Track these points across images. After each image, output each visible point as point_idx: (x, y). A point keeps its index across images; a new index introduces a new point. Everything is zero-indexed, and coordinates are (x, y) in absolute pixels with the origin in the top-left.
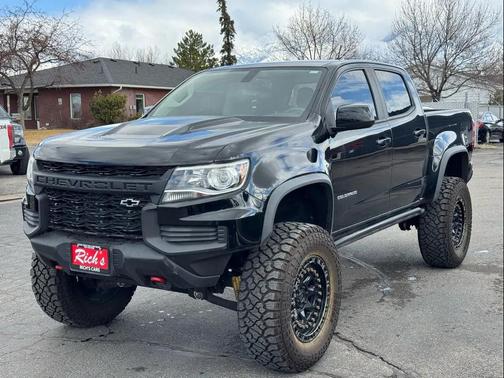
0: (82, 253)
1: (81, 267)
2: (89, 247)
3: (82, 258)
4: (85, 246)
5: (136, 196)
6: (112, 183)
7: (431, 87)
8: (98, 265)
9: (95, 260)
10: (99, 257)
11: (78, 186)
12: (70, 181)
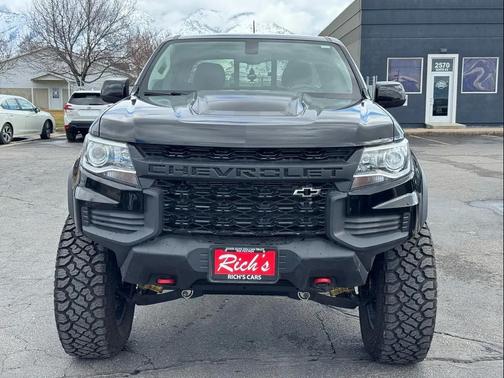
0: (230, 259)
1: (229, 277)
2: (245, 250)
3: (232, 266)
4: (238, 250)
5: (315, 184)
6: (286, 170)
7: (75, 72)
8: (259, 272)
9: (252, 266)
10: (260, 262)
11: (232, 175)
12: (217, 169)
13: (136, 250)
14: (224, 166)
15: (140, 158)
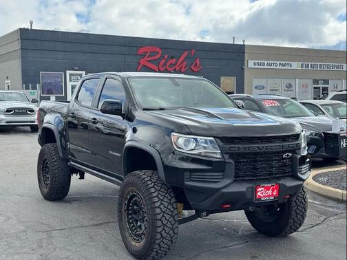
0: (262, 190)
1: (262, 199)
2: (268, 185)
3: (262, 193)
4: (265, 185)
5: (291, 152)
6: (283, 146)
8: (273, 195)
9: (270, 192)
10: (273, 190)
11: (264, 150)
12: (258, 147)
13: (223, 190)
14: (261, 146)
15: (221, 144)
